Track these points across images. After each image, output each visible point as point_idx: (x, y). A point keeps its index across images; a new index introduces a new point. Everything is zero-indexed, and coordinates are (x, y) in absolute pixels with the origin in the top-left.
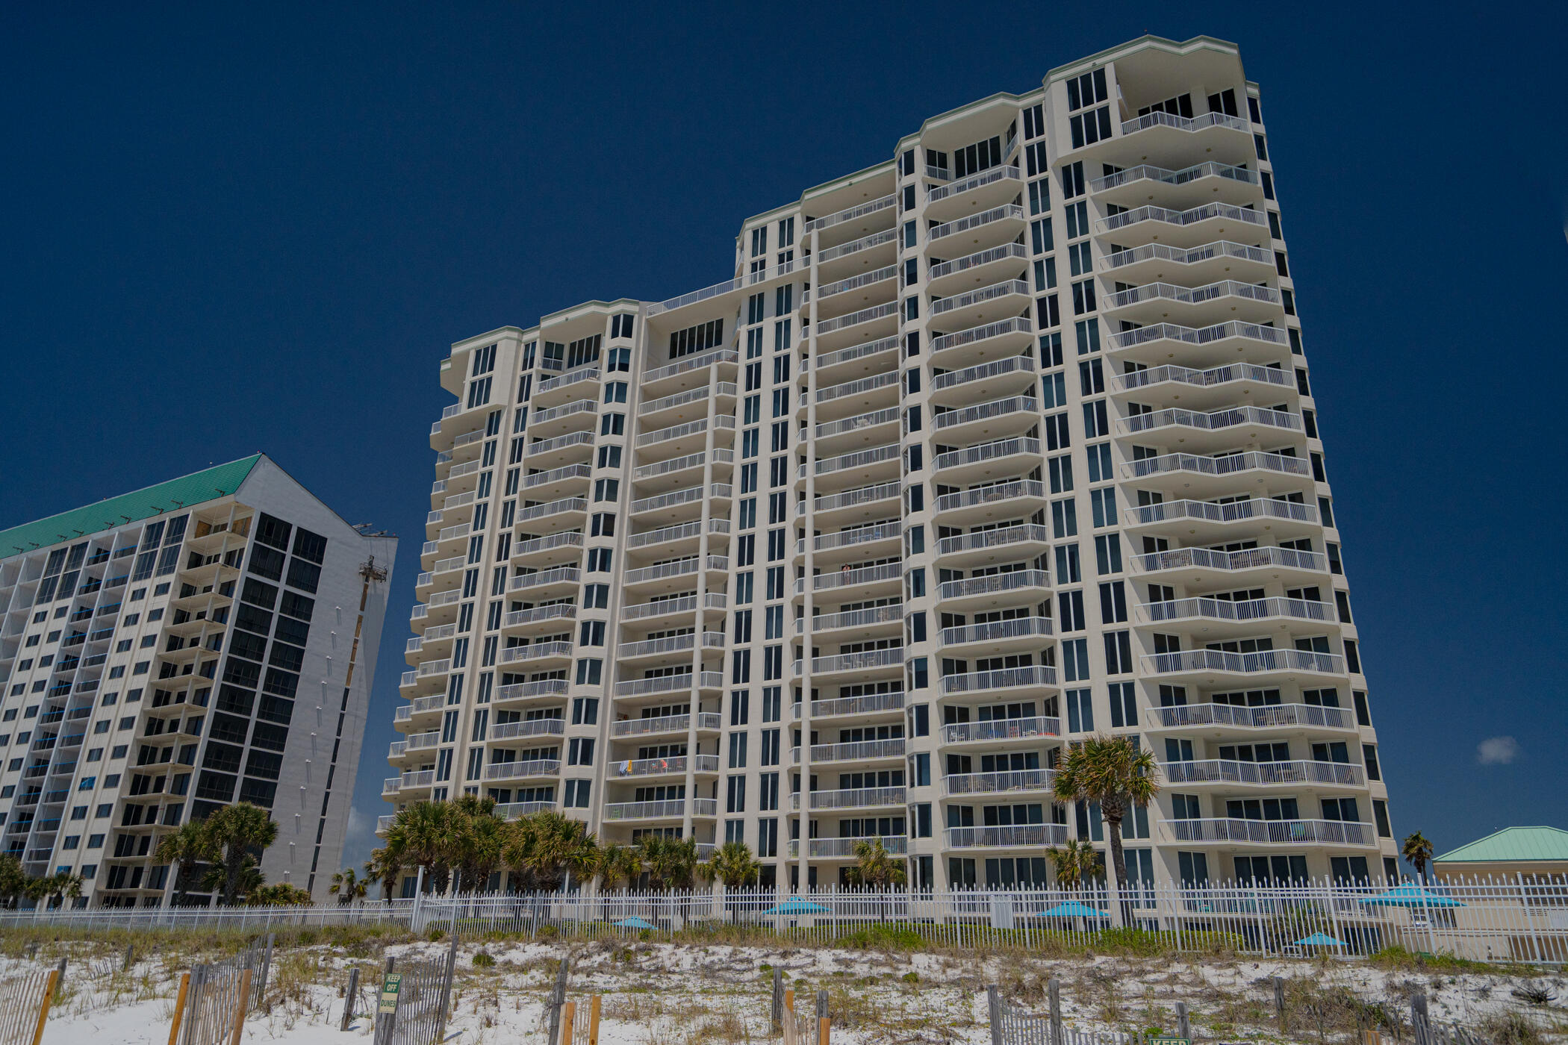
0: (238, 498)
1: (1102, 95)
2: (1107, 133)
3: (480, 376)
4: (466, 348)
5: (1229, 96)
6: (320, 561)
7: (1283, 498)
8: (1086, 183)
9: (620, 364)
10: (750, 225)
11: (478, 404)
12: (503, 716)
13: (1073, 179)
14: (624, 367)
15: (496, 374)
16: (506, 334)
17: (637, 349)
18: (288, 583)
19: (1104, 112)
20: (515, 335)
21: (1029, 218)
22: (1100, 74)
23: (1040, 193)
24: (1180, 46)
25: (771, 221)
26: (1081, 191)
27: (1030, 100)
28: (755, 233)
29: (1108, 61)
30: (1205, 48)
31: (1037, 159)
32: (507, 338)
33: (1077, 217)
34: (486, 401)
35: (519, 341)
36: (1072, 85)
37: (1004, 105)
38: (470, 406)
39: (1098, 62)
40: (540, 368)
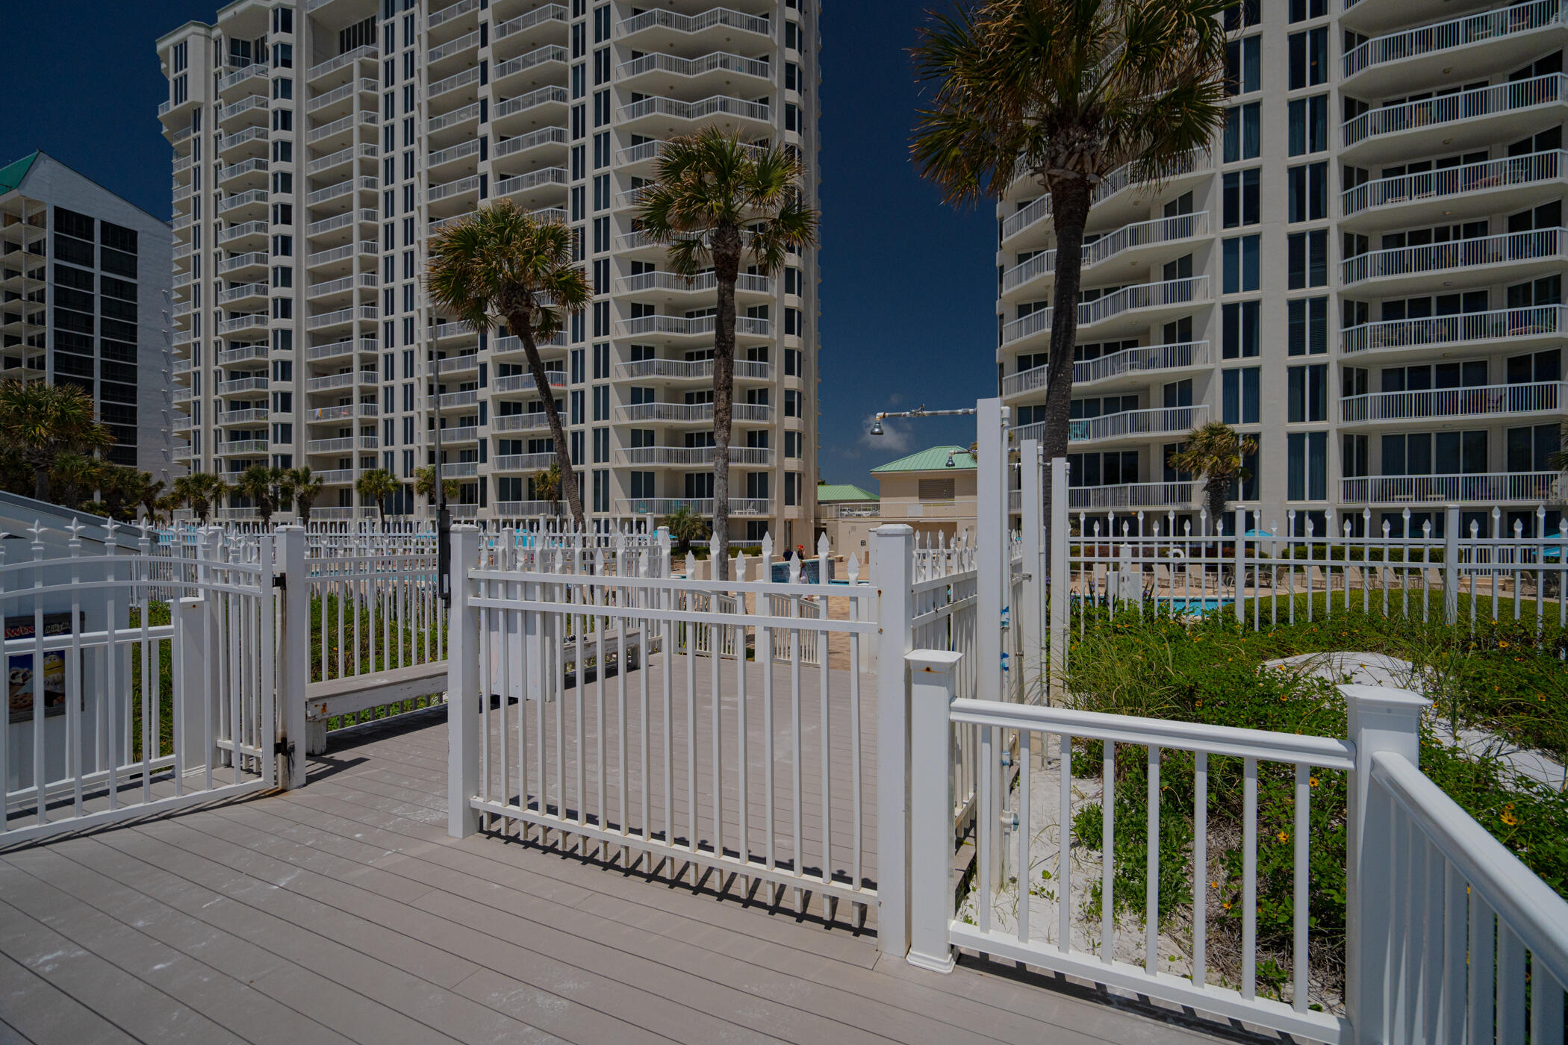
0: (23, 192)
3: (180, 73)
4: (165, 45)
6: (135, 251)
9: (282, 60)
11: (181, 101)
12: (234, 375)
14: (287, 63)
15: (189, 70)
16: (192, 29)
17: (299, 45)
18: (103, 269)
20: (202, 30)
32: (194, 33)
34: (186, 99)
35: (208, 37)
38: (176, 104)
40: (227, 65)
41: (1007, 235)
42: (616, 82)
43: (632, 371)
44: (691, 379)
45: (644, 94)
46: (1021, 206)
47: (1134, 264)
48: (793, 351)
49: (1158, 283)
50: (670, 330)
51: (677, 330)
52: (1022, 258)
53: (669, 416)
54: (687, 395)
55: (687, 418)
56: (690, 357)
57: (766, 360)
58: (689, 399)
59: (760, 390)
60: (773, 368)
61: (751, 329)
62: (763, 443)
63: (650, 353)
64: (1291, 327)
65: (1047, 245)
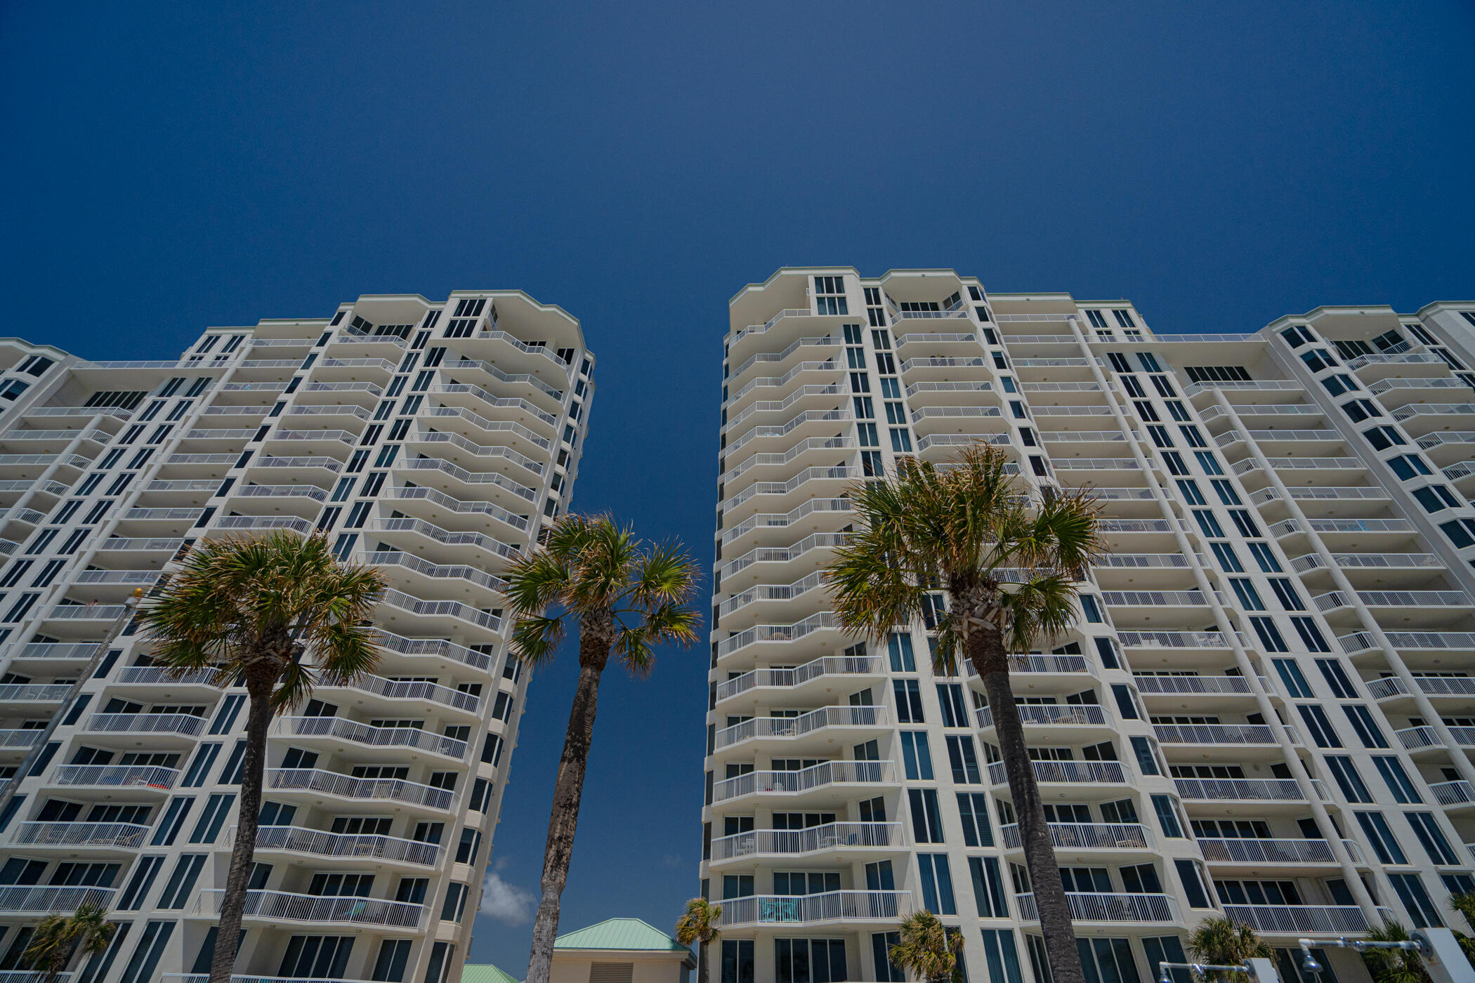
1: (478, 313)
2: (468, 334)
5: (571, 352)
7: (488, 611)
8: (442, 361)
10: (210, 332)
13: (436, 356)
17: (38, 387)
19: (473, 323)
21: (397, 373)
22: (482, 302)
23: (410, 360)
24: (541, 306)
25: (226, 335)
26: (436, 364)
27: (435, 307)
28: (210, 338)
29: (490, 297)
30: (555, 312)
31: (421, 340)
33: (424, 380)
36: (462, 303)
37: (417, 302)
39: (484, 295)
41: (721, 698)
42: (381, 499)
43: (277, 781)
44: (353, 800)
45: (405, 514)
46: (732, 676)
47: (830, 741)
48: (485, 782)
49: (850, 762)
50: (349, 737)
51: (358, 738)
52: (732, 721)
53: (303, 847)
54: (337, 820)
55: (327, 851)
56: (358, 772)
57: (452, 789)
58: (338, 826)
59: (434, 825)
60: (457, 799)
61: (445, 750)
62: (418, 898)
63: (310, 760)
64: (963, 817)
65: (753, 712)
